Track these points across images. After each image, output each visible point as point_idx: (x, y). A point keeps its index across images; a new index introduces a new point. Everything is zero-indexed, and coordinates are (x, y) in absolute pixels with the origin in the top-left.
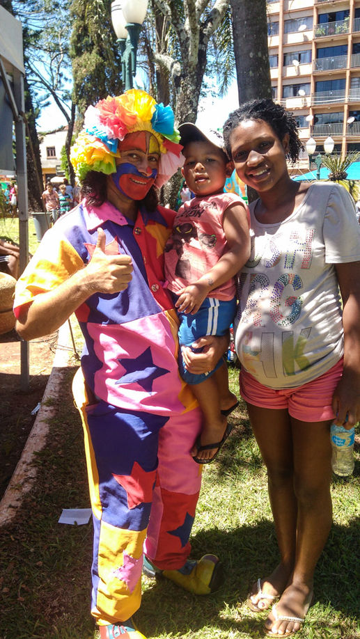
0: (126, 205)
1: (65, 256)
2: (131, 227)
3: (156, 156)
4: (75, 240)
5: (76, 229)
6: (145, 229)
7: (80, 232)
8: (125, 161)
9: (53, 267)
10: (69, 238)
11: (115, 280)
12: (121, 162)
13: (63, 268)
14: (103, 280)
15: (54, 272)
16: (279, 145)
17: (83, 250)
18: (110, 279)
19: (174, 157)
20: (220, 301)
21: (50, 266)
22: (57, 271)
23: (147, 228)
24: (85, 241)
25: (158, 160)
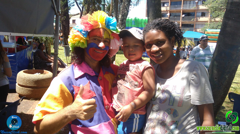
0: (95, 64)
1: (62, 92)
2: (97, 76)
3: (108, 40)
4: (68, 84)
5: (69, 78)
6: (103, 77)
7: (71, 80)
8: (92, 41)
9: (55, 99)
10: (65, 83)
11: (86, 115)
12: (90, 42)
13: (61, 98)
14: (79, 114)
15: (56, 101)
16: (168, 43)
17: (72, 89)
18: (83, 114)
19: (117, 41)
20: (140, 115)
21: (54, 98)
22: (57, 100)
23: (105, 76)
24: (73, 84)
25: (109, 43)
